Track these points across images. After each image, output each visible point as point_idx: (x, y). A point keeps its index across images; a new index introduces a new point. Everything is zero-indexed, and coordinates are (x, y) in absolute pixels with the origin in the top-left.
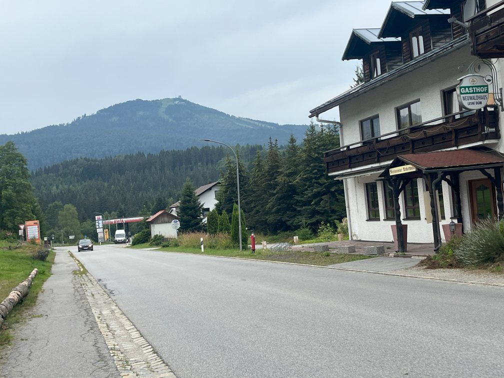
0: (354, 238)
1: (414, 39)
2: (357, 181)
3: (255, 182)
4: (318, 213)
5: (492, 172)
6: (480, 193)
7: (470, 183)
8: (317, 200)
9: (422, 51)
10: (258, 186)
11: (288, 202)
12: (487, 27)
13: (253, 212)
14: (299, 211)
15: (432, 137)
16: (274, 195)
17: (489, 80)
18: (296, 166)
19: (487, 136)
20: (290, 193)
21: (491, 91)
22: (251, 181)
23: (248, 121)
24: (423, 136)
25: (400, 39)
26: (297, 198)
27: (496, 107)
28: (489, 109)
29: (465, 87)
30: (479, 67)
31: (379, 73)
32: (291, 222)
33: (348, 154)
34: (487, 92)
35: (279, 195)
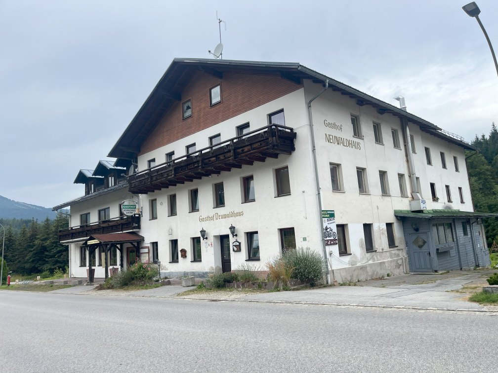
0: (72, 276)
1: (110, 178)
2: (76, 246)
3: (20, 243)
4: (59, 262)
5: (136, 244)
6: (131, 254)
7: (128, 248)
8: (59, 254)
9: (113, 185)
10: (21, 246)
11: (41, 255)
12: (135, 181)
13: (17, 261)
14: (47, 261)
15: (112, 226)
16: (32, 251)
17: (137, 203)
18: (48, 235)
19: (135, 228)
20: (42, 250)
21: (137, 207)
22: (17, 243)
23: (24, 205)
24: (108, 226)
25: (103, 177)
26: (47, 253)
27: (139, 215)
28: (136, 215)
29: (125, 205)
30: (133, 197)
31: (93, 192)
32: (41, 268)
33: (71, 232)
34: (135, 208)
35: (35, 251)
